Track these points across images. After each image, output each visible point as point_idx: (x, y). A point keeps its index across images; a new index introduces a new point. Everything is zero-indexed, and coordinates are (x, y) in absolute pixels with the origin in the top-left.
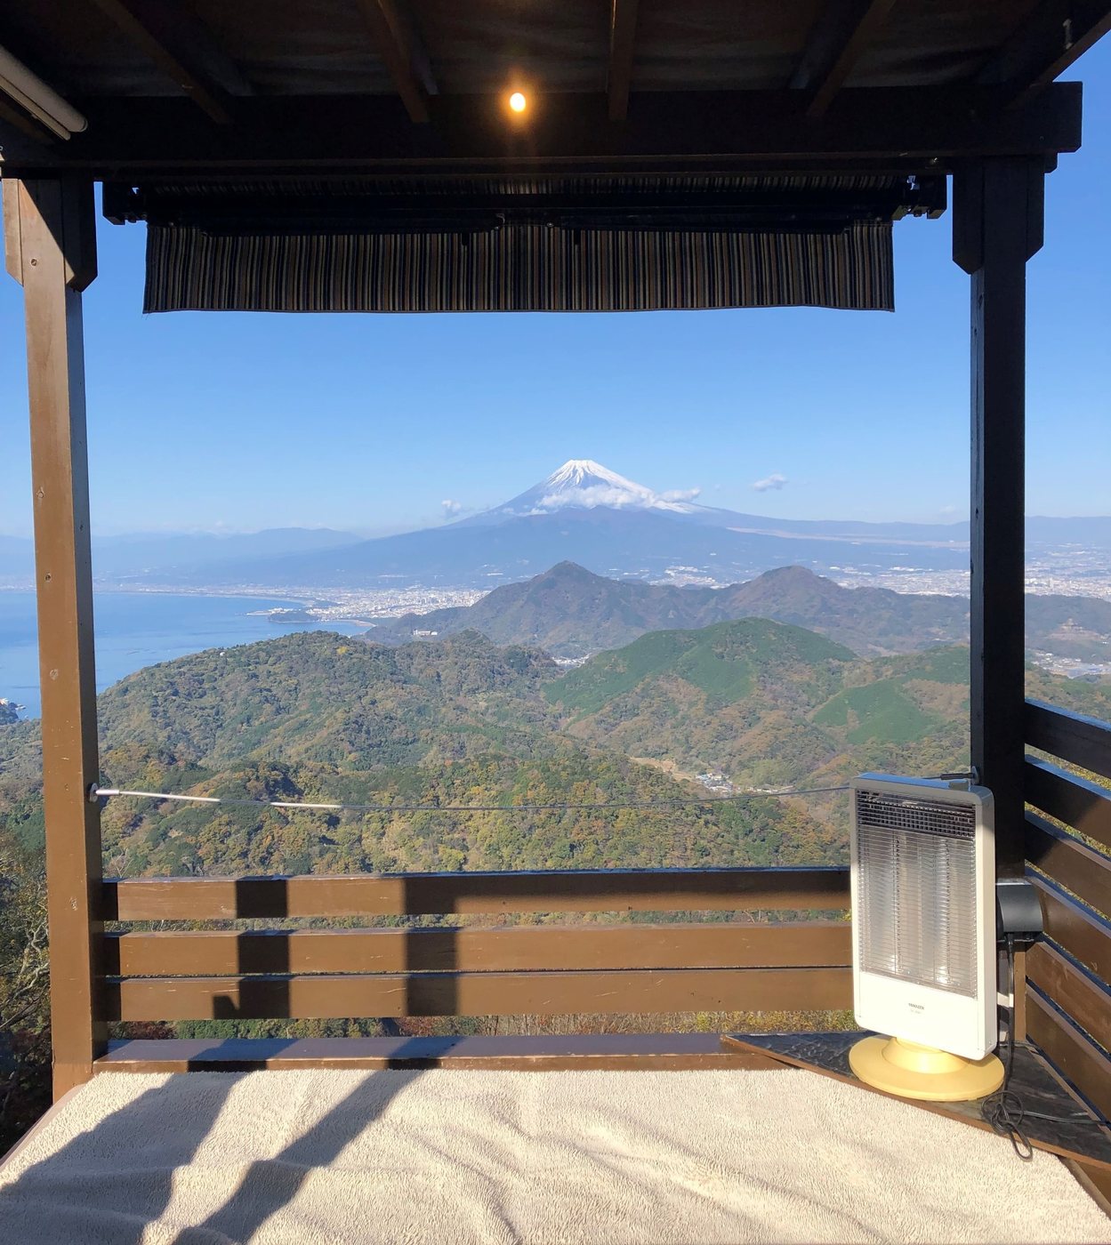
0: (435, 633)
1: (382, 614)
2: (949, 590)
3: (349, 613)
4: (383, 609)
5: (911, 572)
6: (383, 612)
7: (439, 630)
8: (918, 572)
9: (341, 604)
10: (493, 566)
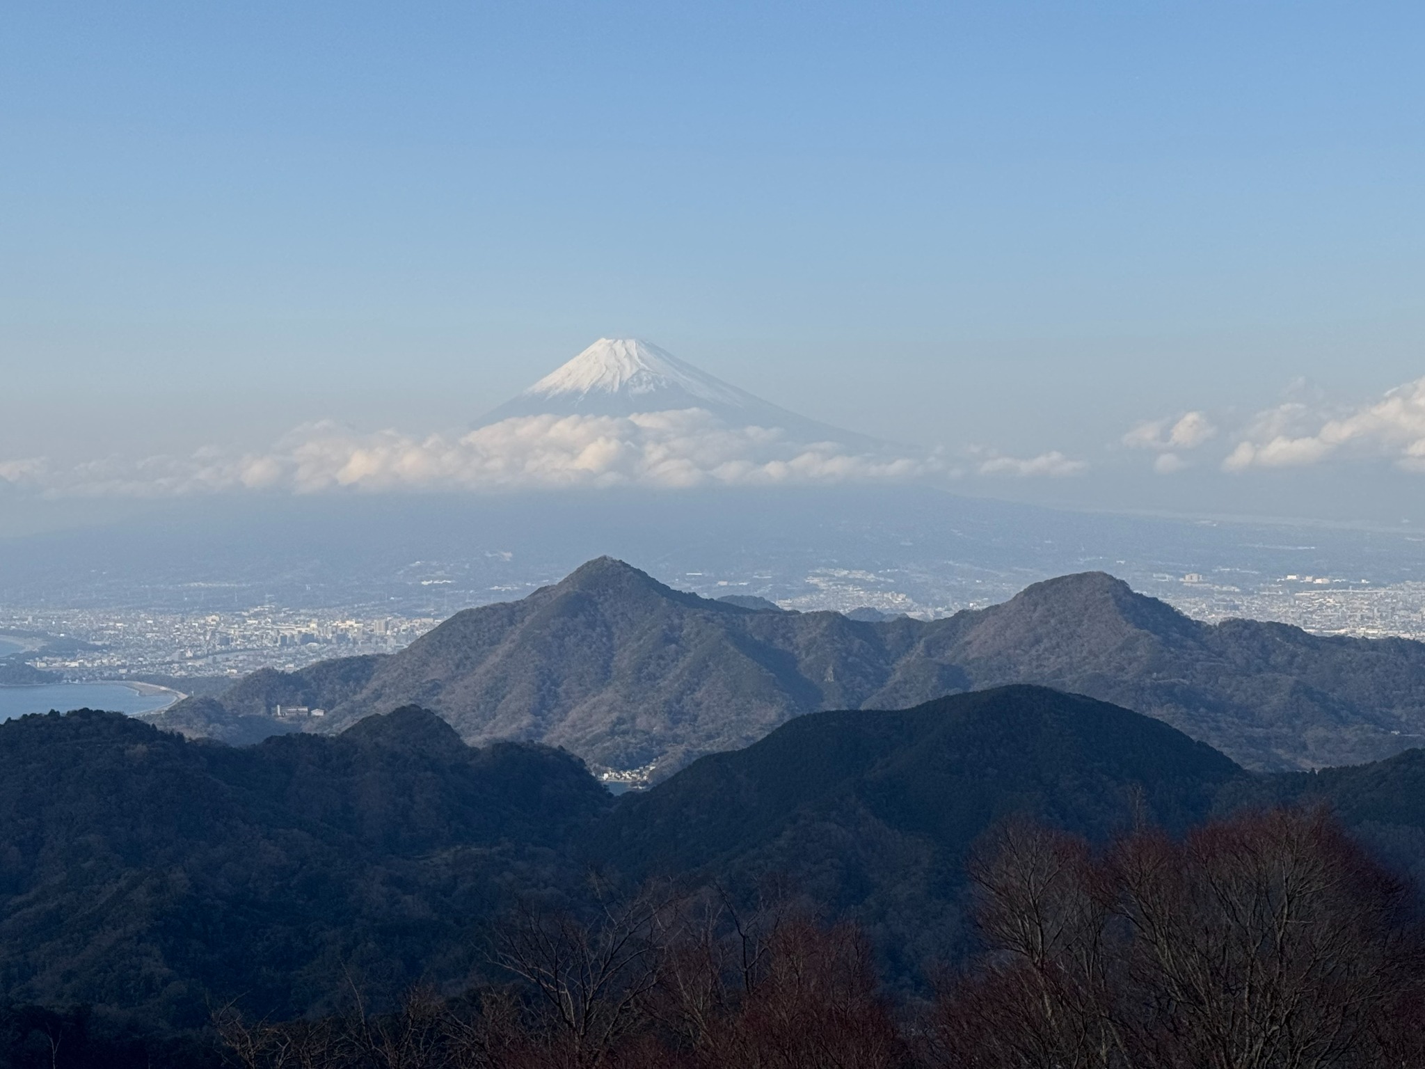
0: (317, 713)
1: (197, 670)
2: (1405, 626)
3: (123, 666)
4: (195, 657)
5: (1321, 587)
6: (198, 663)
7: (328, 706)
8: (1338, 586)
9: (105, 646)
10: (434, 563)
